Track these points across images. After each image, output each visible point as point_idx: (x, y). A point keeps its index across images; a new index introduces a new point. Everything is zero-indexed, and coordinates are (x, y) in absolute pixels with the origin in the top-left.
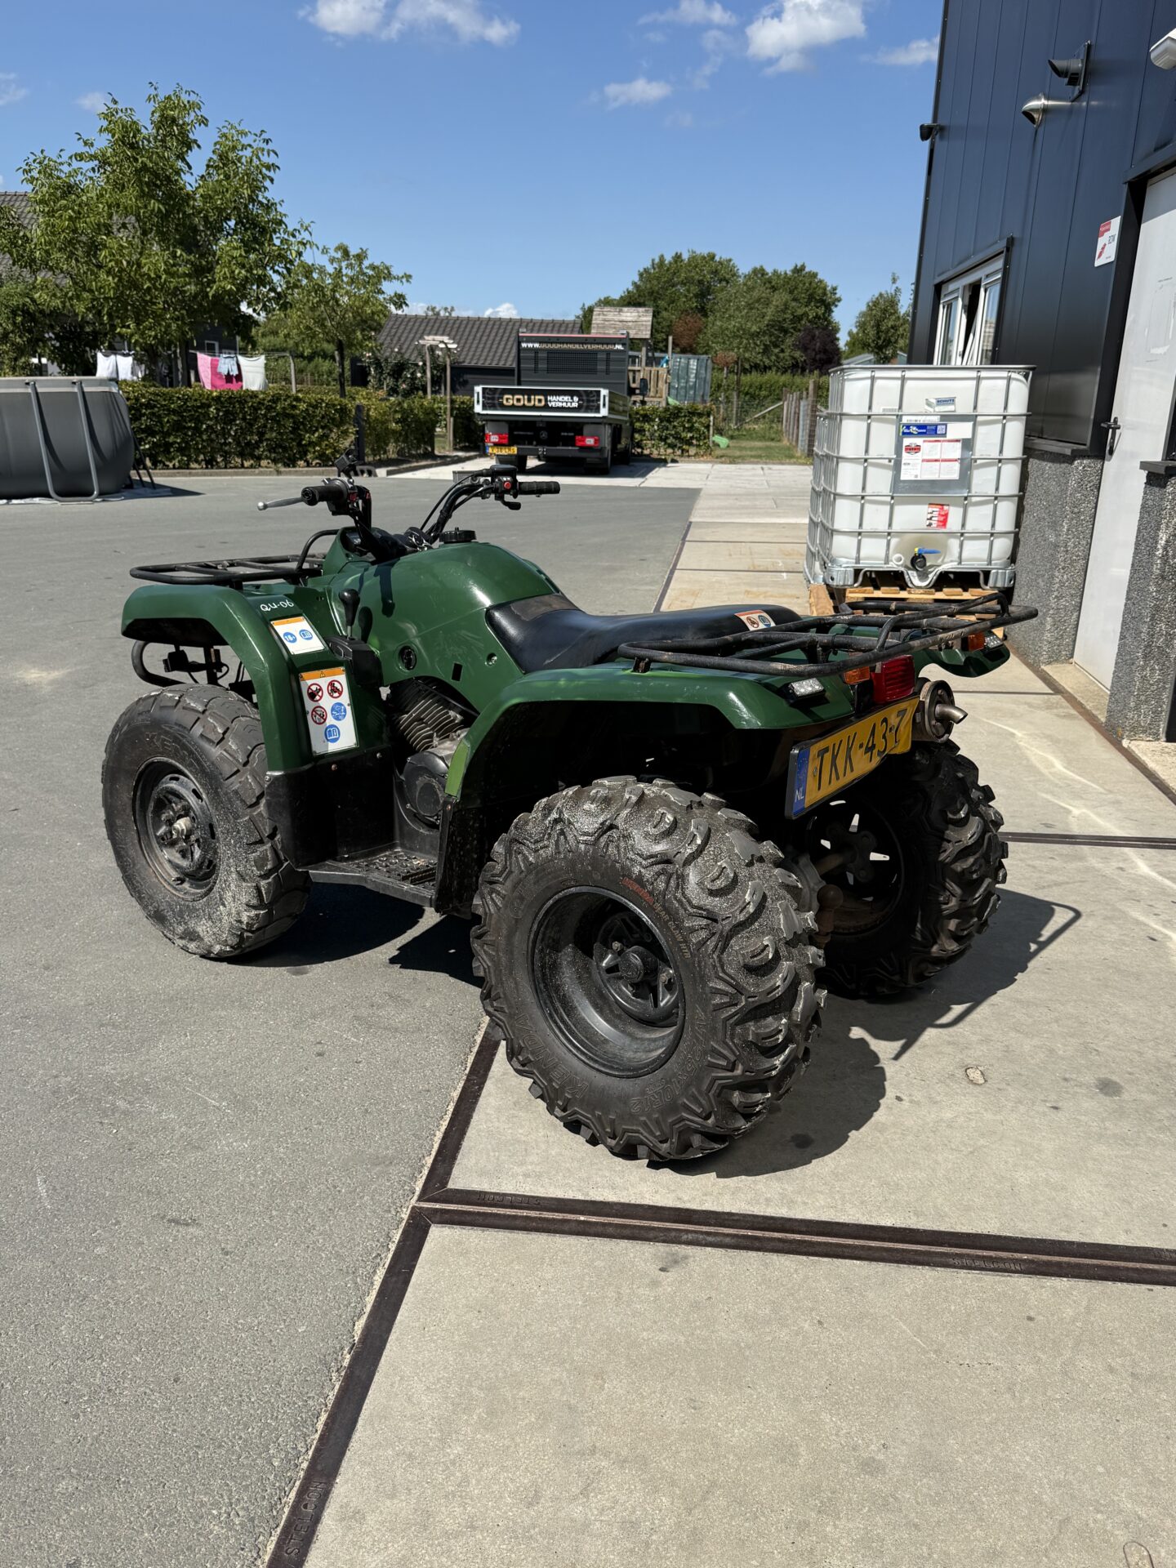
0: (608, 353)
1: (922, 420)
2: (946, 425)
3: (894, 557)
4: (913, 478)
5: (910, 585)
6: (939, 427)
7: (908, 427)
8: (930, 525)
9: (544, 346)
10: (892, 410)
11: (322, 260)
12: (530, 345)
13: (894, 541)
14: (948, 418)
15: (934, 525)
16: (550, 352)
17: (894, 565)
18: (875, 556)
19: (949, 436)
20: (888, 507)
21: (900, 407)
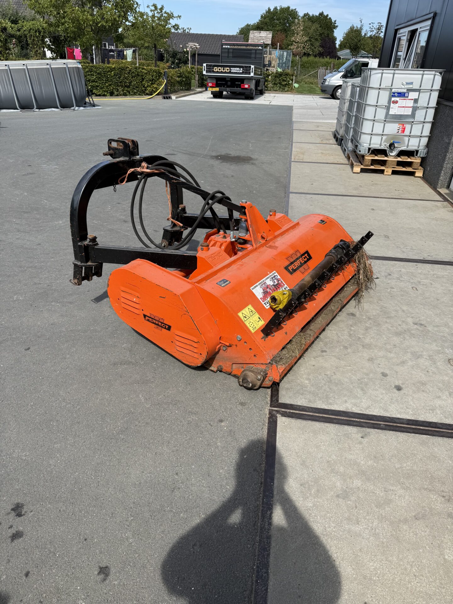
0: (256, 50)
1: (400, 91)
2: (409, 93)
3: (383, 144)
4: (394, 114)
5: (388, 155)
6: (406, 94)
7: (394, 93)
8: (398, 132)
9: (231, 47)
10: (389, 86)
11: (148, 11)
12: (226, 47)
13: (384, 137)
14: (409, 90)
15: (400, 132)
16: (234, 49)
17: (383, 147)
18: (377, 143)
19: (409, 98)
20: (383, 124)
21: (392, 85)
